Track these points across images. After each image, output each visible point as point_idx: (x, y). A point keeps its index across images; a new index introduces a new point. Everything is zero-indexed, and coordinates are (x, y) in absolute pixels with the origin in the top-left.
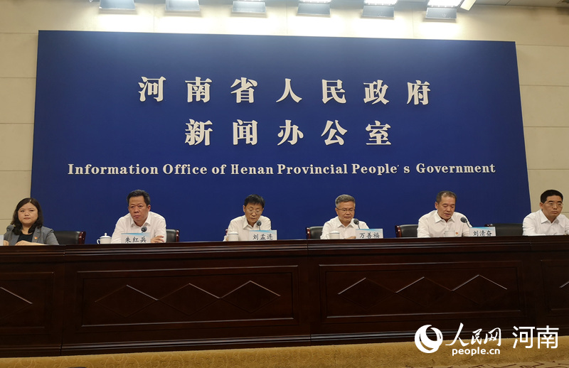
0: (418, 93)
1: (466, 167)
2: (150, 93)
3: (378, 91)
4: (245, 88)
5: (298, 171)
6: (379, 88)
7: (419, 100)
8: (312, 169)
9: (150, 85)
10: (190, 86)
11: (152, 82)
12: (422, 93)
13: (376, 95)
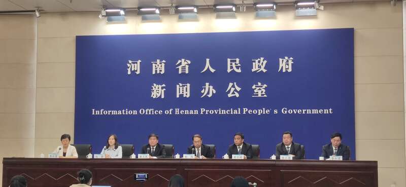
0: (286, 65)
1: (313, 110)
2: (133, 70)
3: (260, 64)
4: (184, 65)
5: (212, 112)
6: (261, 63)
7: (286, 69)
8: (220, 111)
9: (133, 65)
10: (154, 65)
11: (134, 63)
12: (288, 65)
13: (260, 67)
